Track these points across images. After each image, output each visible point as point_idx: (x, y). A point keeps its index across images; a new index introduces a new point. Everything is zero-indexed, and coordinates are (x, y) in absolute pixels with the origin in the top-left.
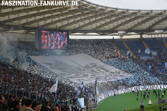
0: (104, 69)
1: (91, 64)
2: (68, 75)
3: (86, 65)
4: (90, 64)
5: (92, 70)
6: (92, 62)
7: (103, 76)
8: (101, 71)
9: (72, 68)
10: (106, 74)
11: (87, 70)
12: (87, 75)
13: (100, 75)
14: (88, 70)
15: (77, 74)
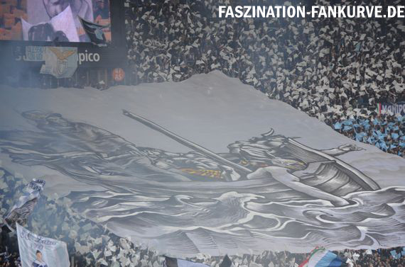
0: (341, 171)
1: (264, 138)
2: (112, 202)
3: (231, 147)
4: (256, 140)
5: (269, 174)
6: (266, 130)
7: (335, 213)
8: (320, 187)
9: (145, 161)
10: (352, 203)
11: (235, 176)
12: (234, 210)
13: (317, 211)
14: (243, 176)
15: (172, 201)
